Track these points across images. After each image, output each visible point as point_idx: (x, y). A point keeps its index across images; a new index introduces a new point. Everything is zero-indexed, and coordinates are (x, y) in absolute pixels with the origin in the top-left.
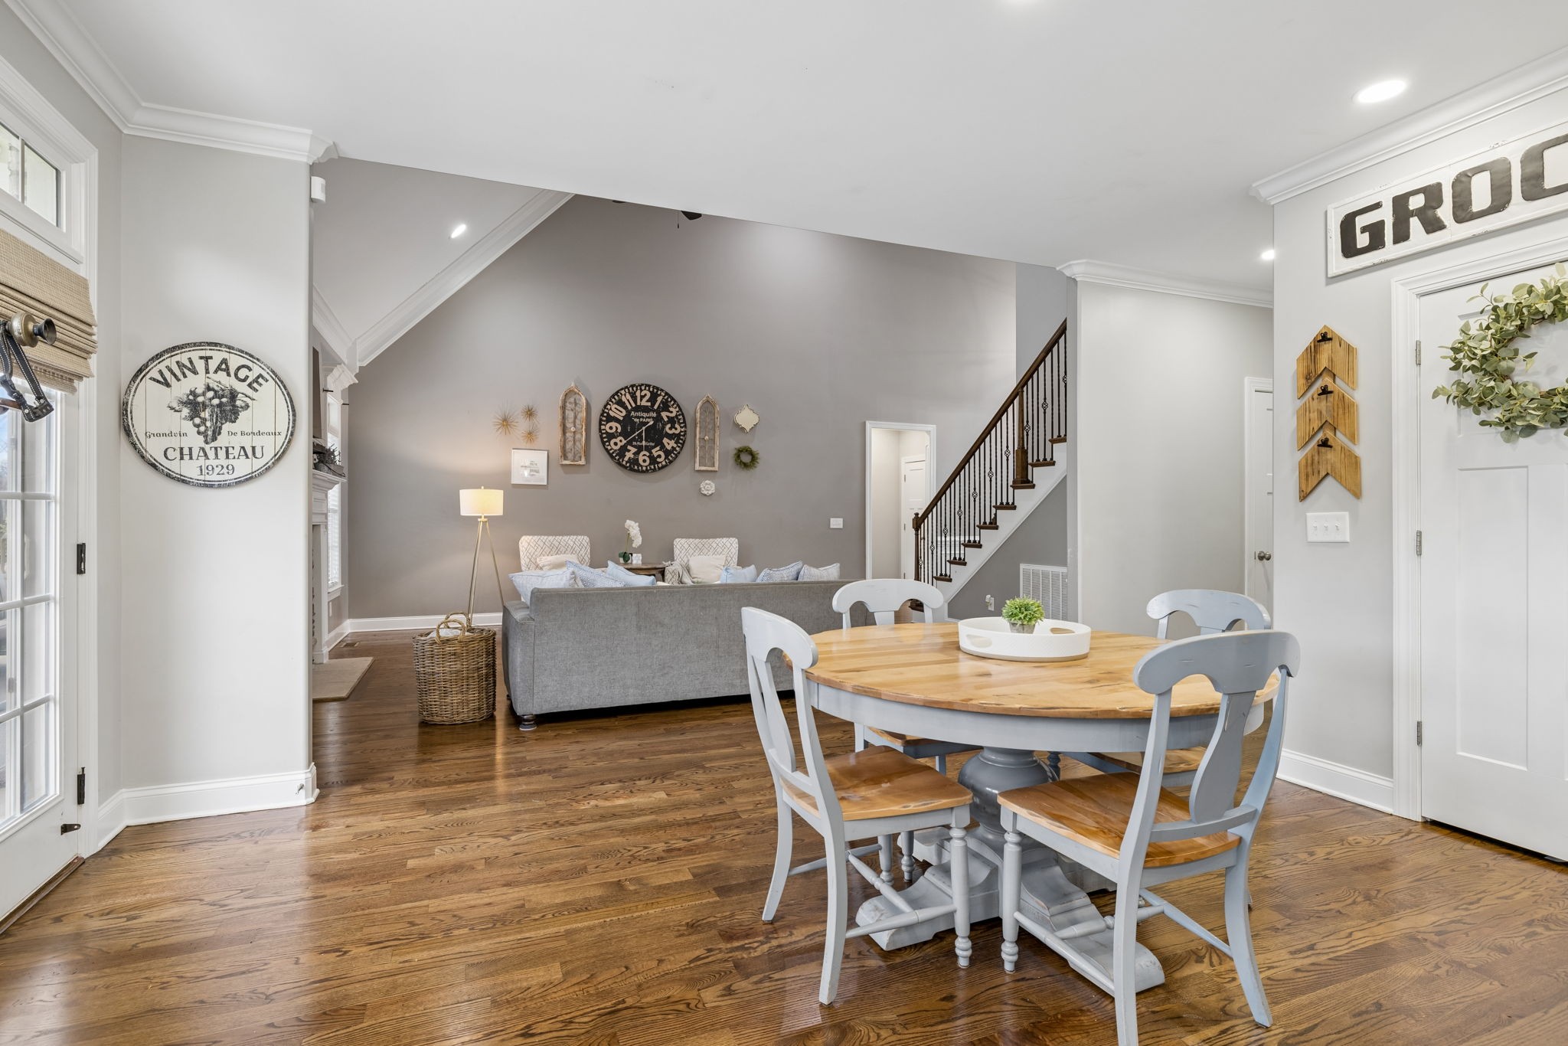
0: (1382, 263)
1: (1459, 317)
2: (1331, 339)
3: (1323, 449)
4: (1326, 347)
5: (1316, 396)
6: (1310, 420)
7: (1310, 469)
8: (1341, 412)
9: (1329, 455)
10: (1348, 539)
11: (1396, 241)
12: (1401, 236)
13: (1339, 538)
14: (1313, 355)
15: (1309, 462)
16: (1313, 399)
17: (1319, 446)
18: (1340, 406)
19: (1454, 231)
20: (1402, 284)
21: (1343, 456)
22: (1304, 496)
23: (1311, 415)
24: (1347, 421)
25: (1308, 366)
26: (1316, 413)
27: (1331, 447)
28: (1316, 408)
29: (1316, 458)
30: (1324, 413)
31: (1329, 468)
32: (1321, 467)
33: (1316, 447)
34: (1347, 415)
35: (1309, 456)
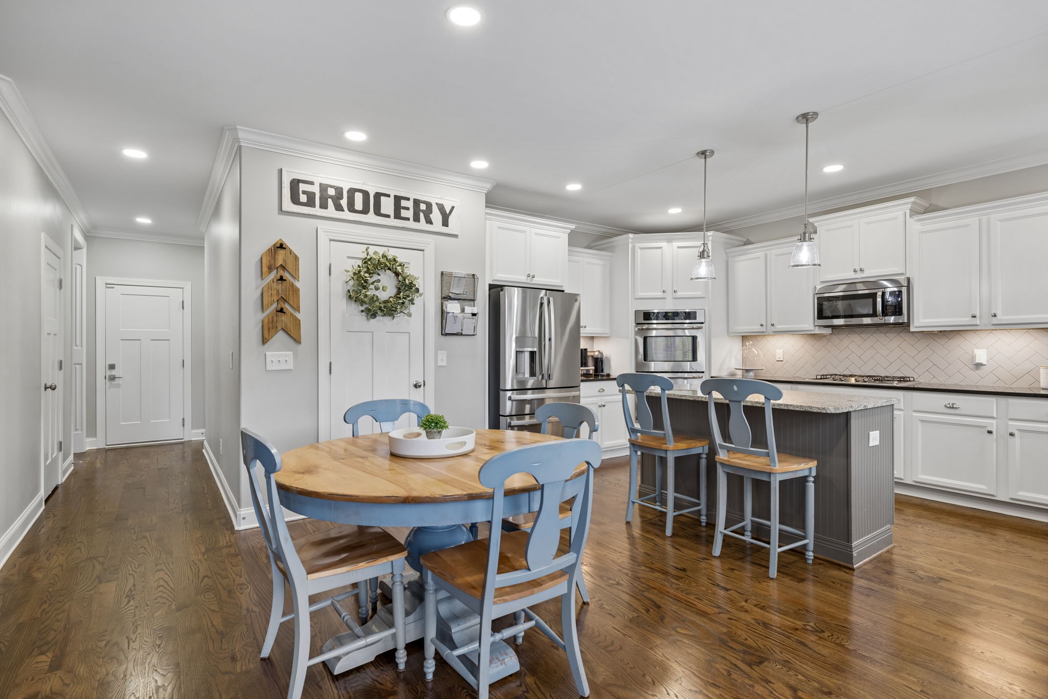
0: (313, 215)
1: (348, 257)
2: (285, 248)
3: (280, 314)
4: (281, 252)
5: (275, 280)
6: (271, 294)
7: (270, 325)
8: (291, 293)
9: (283, 318)
10: (292, 368)
11: (321, 207)
12: (324, 206)
13: (287, 367)
14: (273, 254)
15: (270, 320)
16: (273, 282)
17: (277, 311)
18: (291, 289)
19: (346, 215)
20: (323, 231)
21: (292, 319)
22: (264, 341)
23: (272, 291)
24: (295, 299)
25: (270, 261)
26: (275, 291)
27: (285, 313)
28: (275, 287)
29: (275, 319)
30: (280, 291)
31: (283, 325)
32: (278, 324)
33: (275, 311)
34: (295, 295)
35: (270, 317)
